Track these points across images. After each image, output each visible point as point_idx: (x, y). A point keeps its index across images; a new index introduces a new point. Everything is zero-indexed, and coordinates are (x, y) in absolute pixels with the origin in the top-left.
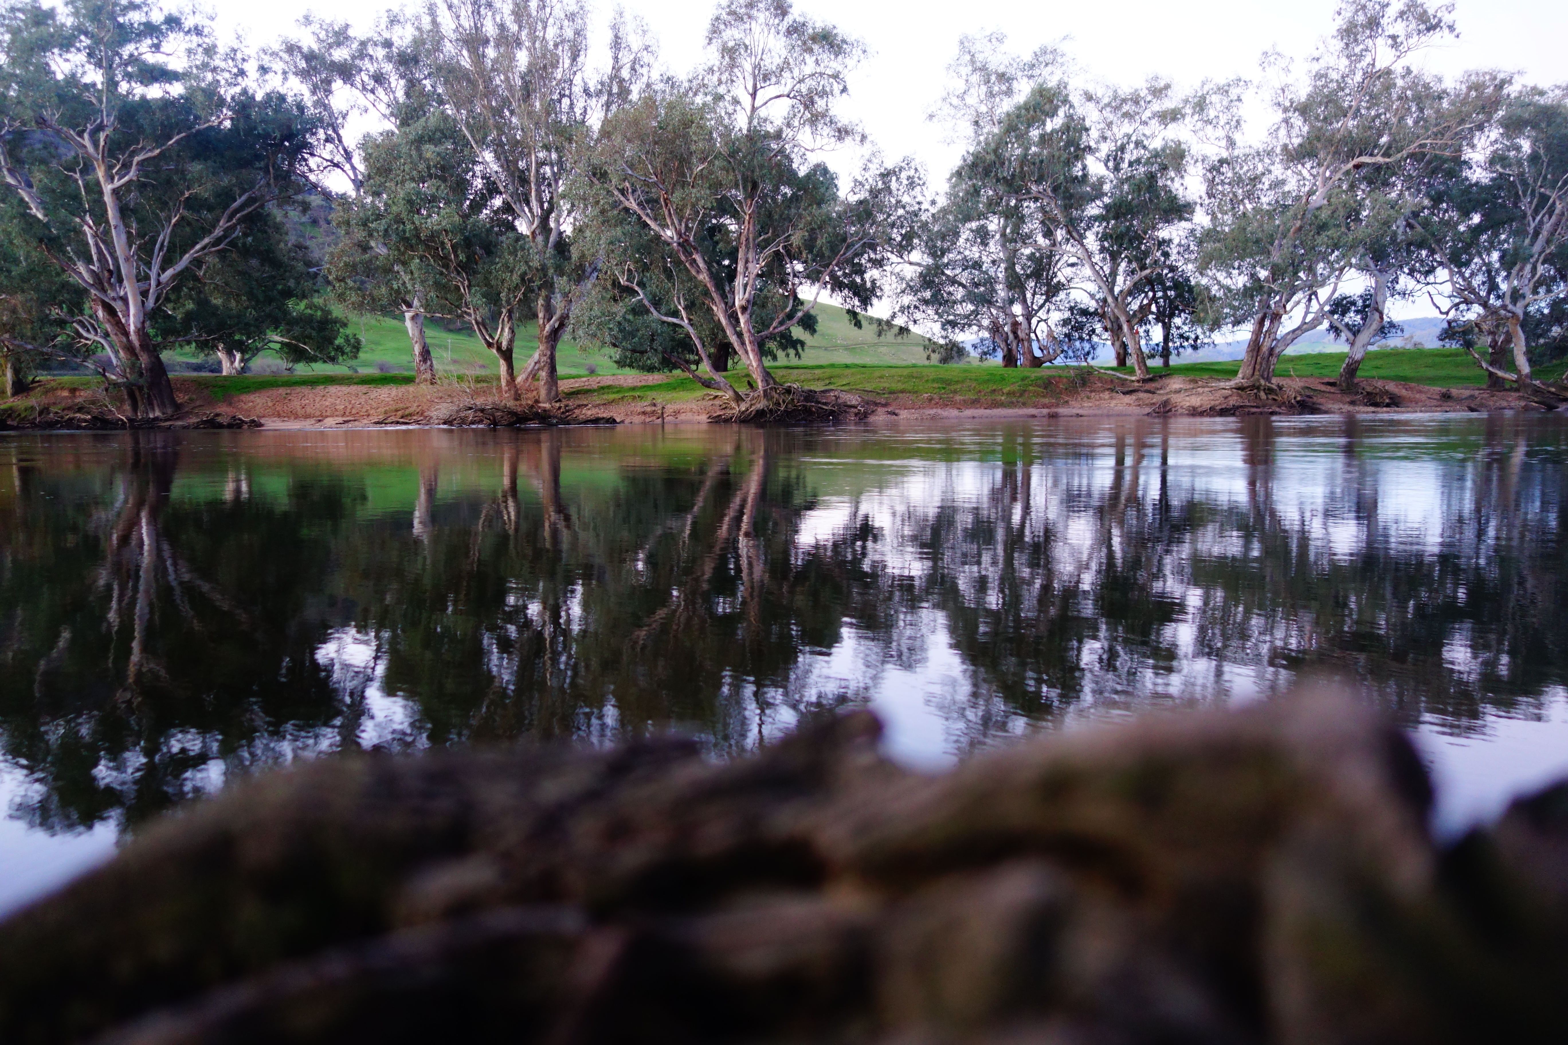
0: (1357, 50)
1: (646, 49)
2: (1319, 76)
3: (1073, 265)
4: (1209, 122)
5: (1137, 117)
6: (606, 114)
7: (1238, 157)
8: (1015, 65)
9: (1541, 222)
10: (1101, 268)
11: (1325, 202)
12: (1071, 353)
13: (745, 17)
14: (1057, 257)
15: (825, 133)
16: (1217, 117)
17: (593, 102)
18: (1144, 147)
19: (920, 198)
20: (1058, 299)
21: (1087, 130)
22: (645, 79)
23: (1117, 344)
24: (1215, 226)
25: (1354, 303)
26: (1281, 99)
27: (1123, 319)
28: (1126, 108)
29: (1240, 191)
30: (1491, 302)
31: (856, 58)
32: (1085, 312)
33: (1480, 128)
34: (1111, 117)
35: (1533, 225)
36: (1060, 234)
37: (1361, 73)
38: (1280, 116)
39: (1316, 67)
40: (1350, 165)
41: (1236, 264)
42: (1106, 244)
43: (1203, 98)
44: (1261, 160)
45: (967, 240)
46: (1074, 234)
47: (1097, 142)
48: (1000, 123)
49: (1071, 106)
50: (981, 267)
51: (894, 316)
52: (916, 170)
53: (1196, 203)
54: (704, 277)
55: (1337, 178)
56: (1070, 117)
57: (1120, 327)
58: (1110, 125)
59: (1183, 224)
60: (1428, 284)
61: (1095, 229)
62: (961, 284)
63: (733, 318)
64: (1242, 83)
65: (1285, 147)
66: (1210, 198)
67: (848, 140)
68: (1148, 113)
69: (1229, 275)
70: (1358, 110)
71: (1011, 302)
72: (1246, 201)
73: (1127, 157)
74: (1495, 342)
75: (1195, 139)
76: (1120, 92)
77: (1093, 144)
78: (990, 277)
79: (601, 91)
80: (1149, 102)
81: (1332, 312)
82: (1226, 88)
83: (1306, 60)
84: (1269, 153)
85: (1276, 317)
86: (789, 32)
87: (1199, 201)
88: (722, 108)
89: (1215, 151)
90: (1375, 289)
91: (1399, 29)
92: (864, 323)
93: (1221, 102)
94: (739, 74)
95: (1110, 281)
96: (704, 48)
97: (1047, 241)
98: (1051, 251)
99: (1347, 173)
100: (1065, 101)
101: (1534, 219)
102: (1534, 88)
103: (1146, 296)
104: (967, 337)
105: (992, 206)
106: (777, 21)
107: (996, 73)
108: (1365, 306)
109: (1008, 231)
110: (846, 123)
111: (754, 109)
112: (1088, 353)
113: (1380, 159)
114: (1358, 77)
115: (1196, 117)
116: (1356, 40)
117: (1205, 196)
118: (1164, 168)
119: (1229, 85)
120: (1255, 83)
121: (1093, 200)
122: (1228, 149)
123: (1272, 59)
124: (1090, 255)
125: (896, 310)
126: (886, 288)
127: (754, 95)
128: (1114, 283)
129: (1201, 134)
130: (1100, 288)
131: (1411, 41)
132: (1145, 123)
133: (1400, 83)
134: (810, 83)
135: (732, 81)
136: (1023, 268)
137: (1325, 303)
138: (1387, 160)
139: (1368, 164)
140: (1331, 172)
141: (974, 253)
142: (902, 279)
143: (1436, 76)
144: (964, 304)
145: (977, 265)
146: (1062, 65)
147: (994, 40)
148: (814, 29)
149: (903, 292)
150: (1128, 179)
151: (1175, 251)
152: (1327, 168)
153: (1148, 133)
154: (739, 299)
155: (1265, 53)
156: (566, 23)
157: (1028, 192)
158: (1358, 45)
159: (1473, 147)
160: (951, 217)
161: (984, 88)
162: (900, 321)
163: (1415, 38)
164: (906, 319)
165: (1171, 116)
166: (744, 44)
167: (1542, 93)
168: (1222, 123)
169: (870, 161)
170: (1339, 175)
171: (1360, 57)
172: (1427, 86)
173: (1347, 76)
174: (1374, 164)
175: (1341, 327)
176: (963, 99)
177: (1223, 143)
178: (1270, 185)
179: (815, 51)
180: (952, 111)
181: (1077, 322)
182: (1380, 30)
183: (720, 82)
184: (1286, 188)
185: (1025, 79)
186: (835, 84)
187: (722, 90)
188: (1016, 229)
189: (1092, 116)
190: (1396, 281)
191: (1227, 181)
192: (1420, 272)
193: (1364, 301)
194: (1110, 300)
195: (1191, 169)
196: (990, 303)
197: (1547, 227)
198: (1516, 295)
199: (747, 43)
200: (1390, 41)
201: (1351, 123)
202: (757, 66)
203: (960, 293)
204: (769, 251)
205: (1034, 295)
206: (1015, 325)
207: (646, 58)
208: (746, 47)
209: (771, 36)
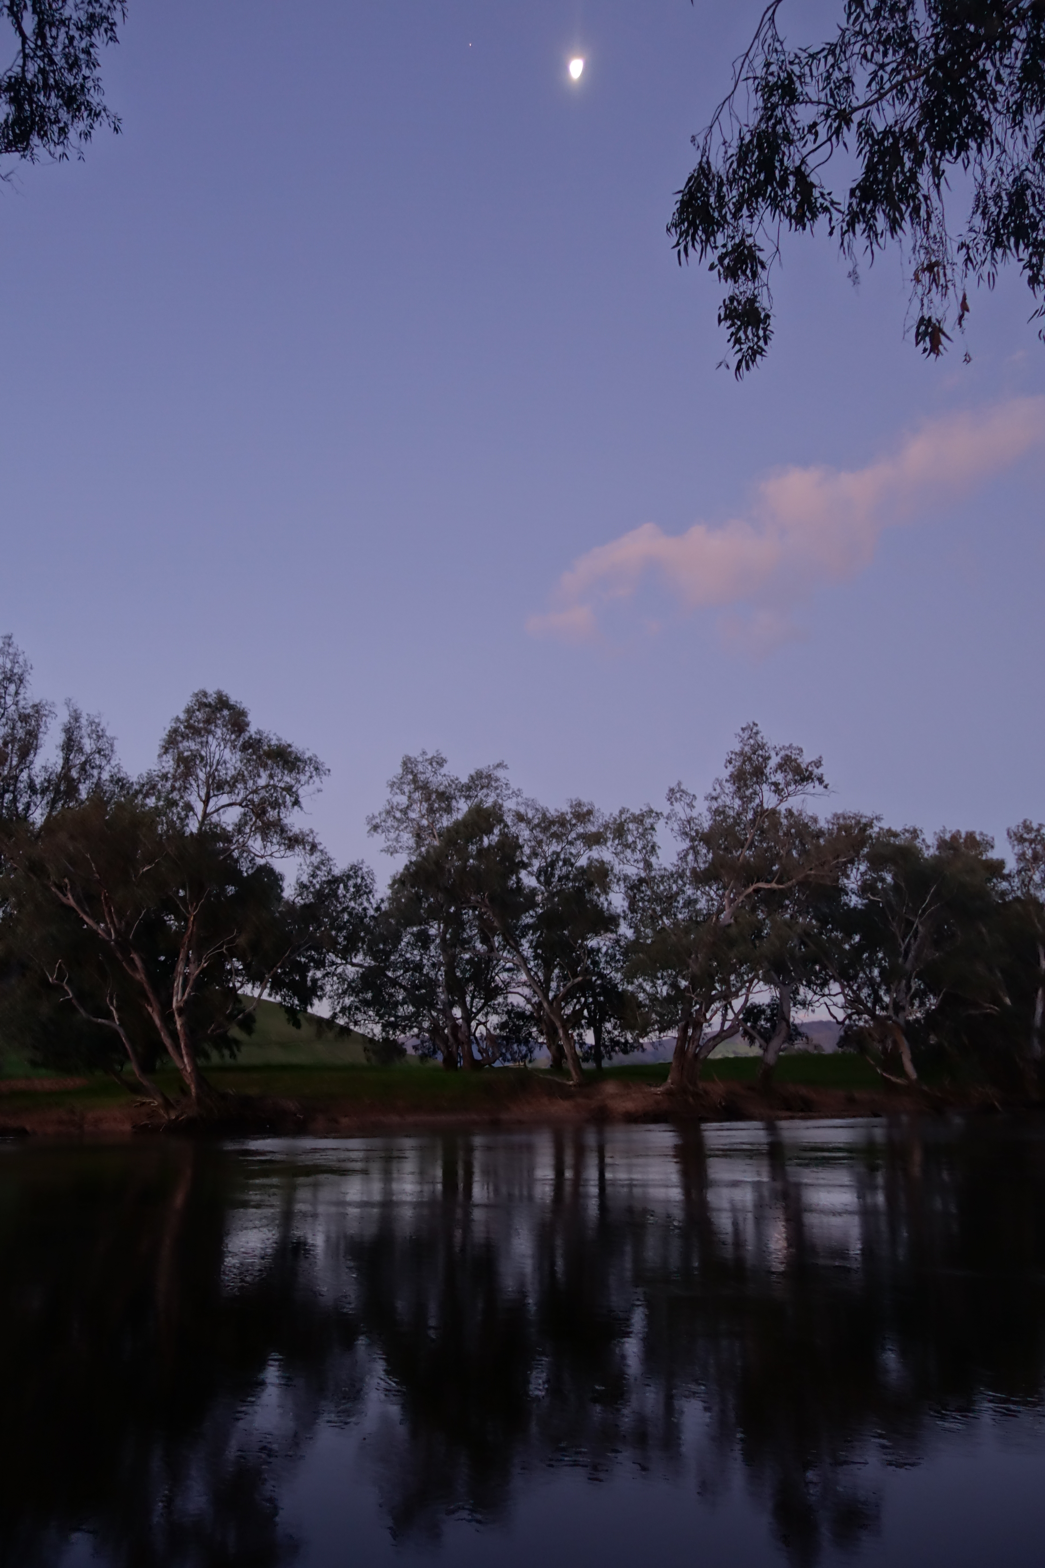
0: (748, 793)
1: (99, 752)
2: (717, 812)
3: (509, 970)
4: (627, 846)
5: (564, 838)
6: (51, 811)
7: (654, 877)
8: (454, 786)
9: (909, 945)
10: (536, 973)
11: (732, 921)
12: (509, 1057)
13: (203, 732)
14: (495, 962)
15: (274, 840)
16: (635, 842)
17: (38, 799)
18: (572, 865)
19: (366, 904)
20: (496, 1002)
21: (521, 847)
22: (95, 780)
23: (553, 1047)
24: (638, 938)
25: (763, 1012)
26: (687, 830)
27: (558, 1024)
28: (554, 829)
29: (658, 908)
30: (877, 1013)
31: (308, 774)
32: (521, 1015)
33: (852, 862)
34: (541, 836)
35: (903, 947)
36: (497, 941)
37: (752, 812)
38: (686, 844)
39: (715, 805)
40: (750, 890)
41: (659, 975)
42: (539, 951)
43: (621, 825)
44: (675, 882)
45: (408, 943)
46: (511, 942)
47: (529, 858)
48: (440, 835)
49: (506, 826)
50: (422, 970)
51: (334, 1016)
52: (363, 878)
53: (619, 916)
54: (140, 976)
55: (741, 900)
56: (503, 835)
57: (556, 1032)
58: (540, 843)
59: (610, 935)
60: (823, 995)
61: (530, 937)
62: (401, 986)
63: (168, 1019)
64: (654, 815)
65: (694, 871)
66: (632, 913)
67: (298, 849)
68: (573, 835)
69: (654, 986)
70: (752, 842)
71: (451, 1005)
72: (664, 918)
73: (557, 873)
74: (885, 1049)
75: (617, 861)
76: (548, 815)
77: (525, 859)
78: (431, 979)
79: (47, 788)
80: (574, 825)
81: (745, 1020)
82: (641, 818)
83: (706, 798)
84: (681, 876)
85: (698, 1026)
86: (244, 748)
87: (622, 915)
88: (175, 813)
89: (633, 870)
90: (780, 999)
91: (779, 777)
92: (303, 1022)
93: (637, 829)
94: (193, 782)
95: (544, 987)
96: (160, 756)
97: (485, 947)
98: (489, 957)
99: (748, 896)
100: (500, 820)
101: (903, 941)
102: (889, 830)
103: (579, 1002)
104: (407, 1039)
105: (434, 913)
106: (233, 737)
107: (437, 791)
108: (773, 1015)
109: (448, 936)
110: (298, 832)
111: (205, 815)
112: (525, 1056)
113: (774, 885)
114: (750, 816)
115: (617, 842)
116: (746, 785)
117: (627, 912)
118: (590, 885)
119: (643, 815)
120: (665, 814)
121: (527, 911)
122: (645, 870)
123: (678, 795)
124: (525, 960)
125: (338, 1009)
126: (328, 988)
127: (206, 803)
128: (548, 989)
129: (622, 856)
130: (535, 992)
131: (790, 788)
132: (571, 843)
133: (784, 821)
134: (263, 793)
135: (186, 788)
136: (462, 972)
137: (740, 1011)
138: (781, 886)
139: (764, 889)
140: (735, 895)
141: (415, 955)
142: (344, 980)
143: (811, 817)
144: (406, 1006)
145: (419, 967)
146: (496, 788)
147: (434, 764)
148: (269, 746)
149: (344, 992)
150: (558, 893)
151: (603, 960)
152: (732, 891)
153: (574, 851)
154: (177, 1001)
155: (672, 790)
156: (19, 724)
157: (468, 901)
158: (747, 789)
159: (848, 877)
160: (393, 921)
161: (425, 805)
162: (341, 1021)
163: (793, 787)
164: (347, 1020)
165: (594, 840)
166: (201, 756)
167: (896, 835)
168: (639, 847)
169: (318, 868)
170: (741, 898)
171: (751, 799)
172: (806, 825)
173: (741, 814)
174: (769, 889)
175: (754, 1034)
176: (406, 814)
177: (641, 865)
178: (684, 903)
179: (270, 766)
180: (396, 824)
181: (514, 1024)
182: (764, 778)
183: (173, 788)
184: (698, 907)
185: (463, 800)
186: (288, 796)
187: (175, 795)
188: (456, 935)
189: (524, 833)
190: (796, 992)
191: (646, 898)
192: (816, 984)
193: (772, 1010)
194: (545, 1005)
195: (615, 887)
196: (432, 1006)
197: (913, 947)
198: (898, 1007)
199: (203, 753)
200: (773, 788)
201: (748, 853)
202: (210, 775)
203: (401, 996)
204: (211, 952)
205: (473, 998)
206: (455, 1028)
207: (98, 760)
208: (202, 758)
209: (227, 751)
